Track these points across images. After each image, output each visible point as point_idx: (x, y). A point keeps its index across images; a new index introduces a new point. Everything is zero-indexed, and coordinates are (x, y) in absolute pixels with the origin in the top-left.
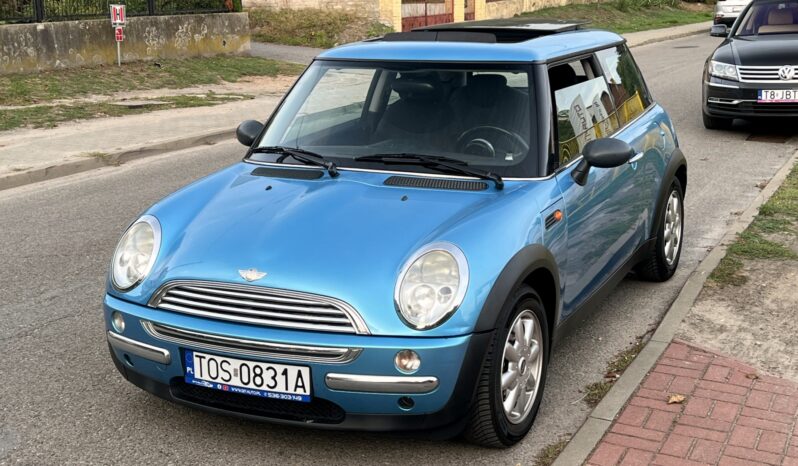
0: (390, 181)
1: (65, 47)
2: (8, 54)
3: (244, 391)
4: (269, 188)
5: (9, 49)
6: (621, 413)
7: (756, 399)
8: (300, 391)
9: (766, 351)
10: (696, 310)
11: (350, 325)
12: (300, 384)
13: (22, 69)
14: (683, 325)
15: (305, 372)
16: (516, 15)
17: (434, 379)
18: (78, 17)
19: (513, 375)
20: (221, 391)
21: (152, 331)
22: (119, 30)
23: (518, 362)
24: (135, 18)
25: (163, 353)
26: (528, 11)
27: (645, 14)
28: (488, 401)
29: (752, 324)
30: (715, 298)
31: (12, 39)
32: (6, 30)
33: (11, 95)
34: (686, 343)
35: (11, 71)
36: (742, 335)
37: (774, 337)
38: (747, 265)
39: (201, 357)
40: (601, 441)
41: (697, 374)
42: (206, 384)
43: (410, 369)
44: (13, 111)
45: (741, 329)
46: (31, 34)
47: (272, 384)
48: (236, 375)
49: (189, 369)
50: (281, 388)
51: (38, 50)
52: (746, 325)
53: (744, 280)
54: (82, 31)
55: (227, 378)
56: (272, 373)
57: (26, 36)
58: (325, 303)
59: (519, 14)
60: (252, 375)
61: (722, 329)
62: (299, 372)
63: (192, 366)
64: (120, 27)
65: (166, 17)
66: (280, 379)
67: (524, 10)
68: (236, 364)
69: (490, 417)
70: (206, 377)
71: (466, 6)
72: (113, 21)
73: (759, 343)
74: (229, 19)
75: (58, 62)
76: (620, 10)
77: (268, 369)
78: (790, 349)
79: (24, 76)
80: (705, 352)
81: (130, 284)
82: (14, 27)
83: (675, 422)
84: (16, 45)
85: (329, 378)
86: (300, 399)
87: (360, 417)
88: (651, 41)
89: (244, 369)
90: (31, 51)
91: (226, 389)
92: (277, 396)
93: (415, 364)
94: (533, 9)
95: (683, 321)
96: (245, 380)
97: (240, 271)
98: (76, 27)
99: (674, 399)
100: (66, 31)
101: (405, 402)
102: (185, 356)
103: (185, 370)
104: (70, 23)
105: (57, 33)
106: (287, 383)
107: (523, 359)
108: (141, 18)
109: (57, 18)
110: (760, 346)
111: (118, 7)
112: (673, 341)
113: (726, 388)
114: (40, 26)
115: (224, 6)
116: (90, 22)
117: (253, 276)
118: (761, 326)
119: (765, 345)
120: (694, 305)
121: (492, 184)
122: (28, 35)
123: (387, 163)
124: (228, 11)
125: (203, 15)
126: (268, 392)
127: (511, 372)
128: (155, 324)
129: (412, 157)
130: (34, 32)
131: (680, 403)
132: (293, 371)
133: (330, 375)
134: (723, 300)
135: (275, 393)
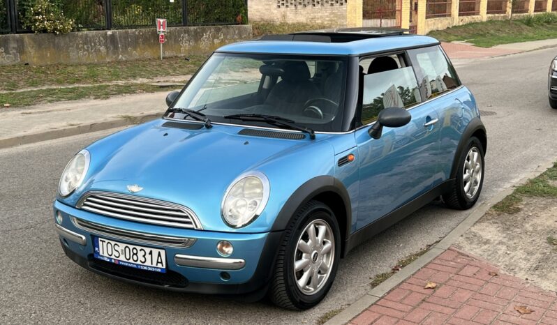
0: (243, 132)
1: (126, 46)
2: (87, 50)
3: (127, 264)
4: (166, 134)
5: (88, 47)
6: (388, 293)
7: (490, 288)
8: (160, 265)
9: (512, 258)
10: (473, 229)
11: (190, 223)
12: (160, 261)
13: (96, 61)
14: (461, 238)
15: (163, 253)
16: (448, 28)
17: (243, 261)
18: (136, 27)
19: (305, 262)
20: (114, 264)
21: (76, 224)
22: (162, 36)
23: (311, 254)
24: (174, 28)
25: (81, 238)
26: (458, 25)
27: (547, 28)
28: (282, 278)
29: (510, 239)
30: (491, 221)
31: (90, 41)
32: (87, 35)
33: (86, 78)
34: (458, 250)
35: (89, 62)
36: (500, 246)
37: (521, 249)
38: (525, 200)
39: (103, 241)
40: (366, 309)
41: (455, 271)
42: (106, 259)
43: (227, 254)
44: (83, 88)
45: (500, 243)
46: (103, 37)
47: (143, 260)
48: (122, 254)
49: (96, 249)
50: (148, 263)
51: (107, 48)
52: (505, 240)
53: (518, 210)
54: (138, 36)
55: (117, 256)
56: (143, 253)
57: (99, 39)
58: (176, 208)
59: (451, 27)
60: (132, 254)
61: (487, 242)
62: (159, 252)
63: (98, 247)
64: (163, 34)
65: (195, 27)
66: (148, 257)
67: (454, 24)
68: (122, 246)
69: (284, 289)
70: (106, 254)
71: (410, 21)
72: (158, 30)
73: (508, 252)
74: (239, 29)
75: (121, 56)
76: (527, 25)
77: (141, 250)
78: (529, 257)
79: (96, 65)
80: (468, 256)
81: (68, 193)
82: (92, 33)
83: (423, 300)
84: (93, 44)
85: (177, 257)
86: (159, 270)
87: (197, 284)
88: (545, 47)
89: (127, 249)
90: (103, 49)
91: (117, 262)
92: (145, 268)
93: (230, 250)
94: (461, 24)
95: (462, 236)
96: (128, 258)
97: (128, 187)
98: (134, 33)
99: (429, 285)
100: (126, 36)
101: (224, 275)
102: (94, 240)
103: (95, 249)
104: (129, 30)
105: (120, 37)
106: (152, 260)
107: (315, 251)
108: (178, 28)
109: (121, 27)
110: (508, 254)
111: (162, 21)
112: (448, 249)
113: (472, 280)
114: (109, 33)
115: (235, 20)
116: (143, 30)
117: (135, 189)
118: (515, 241)
119: (513, 254)
120: (473, 226)
121: (308, 136)
122: (101, 39)
123: (244, 120)
124: (238, 24)
125: (221, 27)
126: (140, 265)
127: (304, 260)
128: (78, 219)
129: (259, 116)
130: (105, 36)
131: (433, 288)
132: (155, 252)
133: (177, 255)
134: (496, 223)
135: (145, 266)
